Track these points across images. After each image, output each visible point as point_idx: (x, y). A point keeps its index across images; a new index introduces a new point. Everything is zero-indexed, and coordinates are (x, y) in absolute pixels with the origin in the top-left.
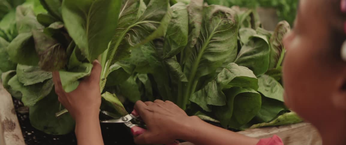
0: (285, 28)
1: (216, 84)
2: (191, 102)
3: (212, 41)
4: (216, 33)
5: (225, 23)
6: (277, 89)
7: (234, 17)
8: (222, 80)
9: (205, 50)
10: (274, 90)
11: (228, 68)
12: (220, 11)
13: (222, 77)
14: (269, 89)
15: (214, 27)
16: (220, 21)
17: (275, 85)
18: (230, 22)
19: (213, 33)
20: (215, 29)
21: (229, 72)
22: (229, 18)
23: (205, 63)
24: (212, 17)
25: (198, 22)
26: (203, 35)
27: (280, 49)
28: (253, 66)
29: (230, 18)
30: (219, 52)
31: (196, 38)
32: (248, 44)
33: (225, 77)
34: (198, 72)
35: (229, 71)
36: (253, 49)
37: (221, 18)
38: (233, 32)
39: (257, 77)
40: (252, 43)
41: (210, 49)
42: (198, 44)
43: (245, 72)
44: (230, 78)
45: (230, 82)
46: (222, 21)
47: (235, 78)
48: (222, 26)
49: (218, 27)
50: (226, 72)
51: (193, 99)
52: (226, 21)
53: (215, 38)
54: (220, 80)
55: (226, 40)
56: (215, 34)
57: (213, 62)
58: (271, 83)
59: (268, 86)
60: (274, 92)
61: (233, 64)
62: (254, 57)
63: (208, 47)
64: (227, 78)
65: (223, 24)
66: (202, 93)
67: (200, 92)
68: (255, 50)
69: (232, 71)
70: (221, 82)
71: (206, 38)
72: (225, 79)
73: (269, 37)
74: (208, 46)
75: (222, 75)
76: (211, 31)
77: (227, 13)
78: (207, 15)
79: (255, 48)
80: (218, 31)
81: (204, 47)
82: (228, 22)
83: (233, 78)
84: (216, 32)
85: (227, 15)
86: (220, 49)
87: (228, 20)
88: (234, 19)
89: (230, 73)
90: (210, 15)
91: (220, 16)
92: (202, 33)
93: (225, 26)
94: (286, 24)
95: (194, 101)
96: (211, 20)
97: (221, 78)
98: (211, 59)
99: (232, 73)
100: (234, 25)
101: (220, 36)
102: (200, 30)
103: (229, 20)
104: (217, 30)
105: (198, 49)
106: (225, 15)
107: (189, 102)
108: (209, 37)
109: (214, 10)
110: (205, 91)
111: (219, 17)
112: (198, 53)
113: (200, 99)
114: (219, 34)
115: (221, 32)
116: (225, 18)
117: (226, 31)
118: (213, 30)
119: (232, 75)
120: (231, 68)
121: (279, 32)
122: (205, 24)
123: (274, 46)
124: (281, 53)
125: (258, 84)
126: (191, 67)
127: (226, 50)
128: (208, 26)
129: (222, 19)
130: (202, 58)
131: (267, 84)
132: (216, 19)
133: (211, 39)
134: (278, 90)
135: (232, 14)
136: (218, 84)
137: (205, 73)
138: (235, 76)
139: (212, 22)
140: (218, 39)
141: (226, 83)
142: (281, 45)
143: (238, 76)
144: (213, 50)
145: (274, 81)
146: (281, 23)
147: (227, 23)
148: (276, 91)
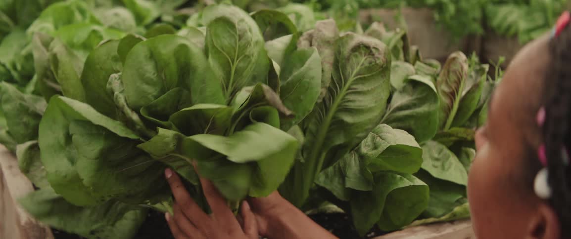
0: (460, 63)
1: (357, 158)
2: (317, 185)
3: (350, 91)
4: (357, 79)
5: (370, 63)
6: (451, 164)
7: (385, 53)
8: (367, 151)
9: (339, 105)
10: (446, 166)
11: (377, 133)
12: (362, 44)
13: (369, 146)
14: (438, 164)
15: (353, 69)
16: (363, 60)
17: (448, 158)
18: (378, 62)
19: (351, 79)
20: (355, 72)
21: (379, 138)
22: (377, 55)
23: (339, 125)
24: (351, 54)
25: (329, 63)
26: (336, 82)
27: (452, 97)
28: (413, 127)
29: (379, 56)
30: (361, 108)
31: (326, 87)
32: (403, 91)
33: (371, 147)
34: (328, 139)
35: (379, 136)
36: (412, 100)
37: (363, 55)
38: (382, 77)
39: (421, 146)
40: (410, 88)
41: (347, 104)
42: (328, 96)
43: (403, 138)
44: (381, 147)
45: (380, 154)
46: (366, 59)
47: (388, 148)
48: (366, 67)
49: (360, 70)
50: (373, 138)
51: (321, 180)
52: (373, 60)
53: (355, 86)
54: (364, 150)
55: (372, 89)
56: (354, 81)
57: (353, 124)
58: (442, 154)
59: (437, 160)
60: (447, 170)
61: (384, 127)
62: (414, 114)
63: (344, 101)
64: (375, 147)
65: (367, 64)
66: (335, 171)
67: (330, 169)
68: (415, 102)
69: (384, 137)
70: (367, 154)
71: (340, 88)
72: (373, 149)
73: (435, 78)
74: (343, 99)
75: (367, 144)
76: (349, 75)
77: (374, 48)
78: (342, 50)
79: (414, 97)
80: (359, 76)
81: (338, 100)
82: (376, 62)
83: (386, 147)
84: (356, 77)
85: (374, 51)
86: (362, 104)
87: (374, 58)
88: (384, 57)
89: (381, 140)
90: (346, 51)
91: (363, 52)
92: (335, 79)
93: (369, 69)
94: (462, 57)
95: (322, 184)
96: (348, 59)
97: (367, 147)
98: (348, 119)
99: (383, 140)
100: (384, 66)
101: (363, 84)
102: (332, 74)
103: (376, 59)
104: (358, 74)
105: (327, 103)
106: (371, 51)
107: (314, 185)
108: (345, 85)
109: (353, 43)
110: (340, 168)
111: (361, 53)
112: (327, 110)
113: (331, 181)
114: (361, 80)
115: (365, 77)
116: (370, 56)
117: (373, 76)
118: (352, 74)
119: (384, 143)
120: (380, 133)
121: (451, 69)
122: (339, 65)
123: (444, 92)
124: (454, 103)
125: (423, 156)
126: (317, 131)
127: (373, 105)
128: (344, 68)
129: (366, 57)
130: (334, 118)
131: (436, 156)
132: (356, 56)
133: (349, 89)
134: (453, 167)
135: (380, 49)
136: (362, 157)
137: (340, 140)
138: (389, 145)
139: (351, 61)
140: (360, 87)
141: (375, 155)
142: (454, 91)
143: (393, 144)
144: (351, 105)
145: (447, 151)
146: (453, 55)
147: (373, 64)
148: (449, 168)
